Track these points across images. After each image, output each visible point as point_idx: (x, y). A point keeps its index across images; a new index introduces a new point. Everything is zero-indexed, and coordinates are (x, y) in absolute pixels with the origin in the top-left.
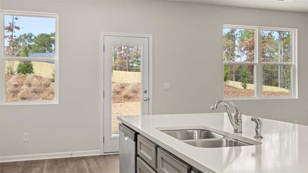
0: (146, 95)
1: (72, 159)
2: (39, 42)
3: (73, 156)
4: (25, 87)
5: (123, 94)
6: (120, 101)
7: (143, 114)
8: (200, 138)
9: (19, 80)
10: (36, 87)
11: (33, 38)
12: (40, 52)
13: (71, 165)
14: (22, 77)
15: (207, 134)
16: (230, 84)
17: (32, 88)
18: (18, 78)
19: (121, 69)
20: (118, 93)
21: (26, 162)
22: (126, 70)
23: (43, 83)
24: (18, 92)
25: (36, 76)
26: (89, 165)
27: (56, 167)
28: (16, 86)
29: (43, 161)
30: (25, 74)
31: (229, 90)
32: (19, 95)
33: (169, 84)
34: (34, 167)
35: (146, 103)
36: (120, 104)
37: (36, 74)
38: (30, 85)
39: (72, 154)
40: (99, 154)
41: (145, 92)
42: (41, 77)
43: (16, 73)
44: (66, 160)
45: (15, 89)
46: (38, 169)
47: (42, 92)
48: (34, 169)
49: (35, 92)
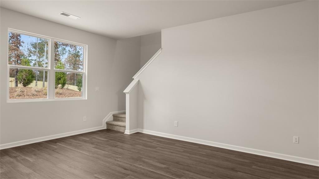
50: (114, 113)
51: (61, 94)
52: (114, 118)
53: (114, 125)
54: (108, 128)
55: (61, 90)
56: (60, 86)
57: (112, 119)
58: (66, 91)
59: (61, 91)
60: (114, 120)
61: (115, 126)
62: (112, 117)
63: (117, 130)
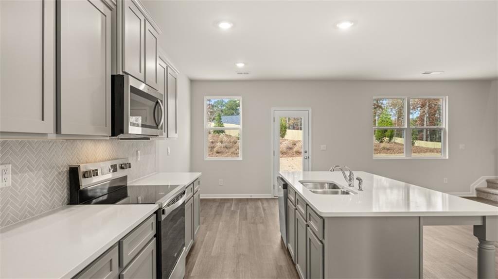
0: (306, 155)
1: (251, 199)
2: (229, 107)
3: (252, 197)
4: (219, 144)
5: (295, 149)
6: (292, 156)
7: (304, 170)
8: (329, 189)
9: (215, 138)
10: (226, 144)
11: (224, 103)
12: (229, 115)
13: (251, 204)
14: (217, 136)
15: (334, 186)
16: (396, 141)
17: (224, 145)
18: (213, 137)
19: (294, 128)
20: (291, 148)
21: (221, 199)
22: (298, 129)
23: (232, 140)
24: (214, 147)
25: (227, 135)
26: (263, 204)
27: (240, 204)
28: (212, 142)
29: (232, 199)
30: (218, 133)
31: (395, 147)
32: (215, 150)
33: (325, 146)
34: (227, 203)
35: (307, 160)
36: (292, 158)
37: (227, 133)
38: (222, 142)
39: (251, 196)
40: (270, 197)
41: (306, 152)
42: (230, 136)
43: (212, 133)
44: (247, 199)
45: (212, 145)
46: (229, 204)
47: (230, 148)
48: (226, 204)
49: (226, 147)
50: (489, 179)
51: (388, 149)
52: (487, 184)
53: (490, 193)
54: (479, 196)
55: (388, 144)
56: (387, 139)
57: (485, 185)
58: (394, 145)
59: (388, 146)
60: (488, 187)
61: (492, 195)
62: (486, 183)
63: (495, 200)
